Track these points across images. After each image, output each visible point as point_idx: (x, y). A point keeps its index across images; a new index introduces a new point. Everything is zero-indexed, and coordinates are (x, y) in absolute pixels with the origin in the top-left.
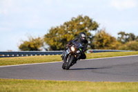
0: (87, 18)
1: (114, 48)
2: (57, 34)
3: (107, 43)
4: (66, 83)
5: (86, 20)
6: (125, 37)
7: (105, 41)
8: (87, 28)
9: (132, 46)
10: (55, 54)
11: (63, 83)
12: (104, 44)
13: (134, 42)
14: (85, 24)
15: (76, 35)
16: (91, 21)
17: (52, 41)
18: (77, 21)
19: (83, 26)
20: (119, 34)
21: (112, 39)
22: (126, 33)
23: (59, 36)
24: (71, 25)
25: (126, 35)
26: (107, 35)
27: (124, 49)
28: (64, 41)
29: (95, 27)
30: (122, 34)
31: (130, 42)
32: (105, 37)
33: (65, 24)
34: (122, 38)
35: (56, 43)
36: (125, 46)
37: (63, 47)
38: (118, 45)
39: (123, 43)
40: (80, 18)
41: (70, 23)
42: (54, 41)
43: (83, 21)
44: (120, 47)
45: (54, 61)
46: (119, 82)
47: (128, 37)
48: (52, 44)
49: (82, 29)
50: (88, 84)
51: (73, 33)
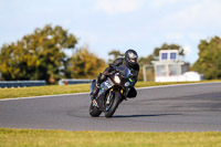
0: (59, 28)
2: (12, 55)
3: (91, 69)
4: (27, 132)
5: (57, 33)
7: (88, 66)
8: (58, 45)
10: (9, 86)
11: (21, 132)
12: (86, 71)
14: (56, 39)
15: (41, 56)
16: (64, 34)
17: (4, 65)
18: (42, 33)
19: (53, 42)
20: (110, 54)
21: (99, 62)
23: (15, 58)
24: (33, 40)
26: (91, 56)
28: (23, 65)
29: (72, 43)
30: (116, 53)
32: (88, 59)
33: (25, 38)
35: (10, 69)
37: (21, 75)
40: (48, 29)
41: (33, 37)
42: (8, 66)
43: (53, 33)
45: (8, 97)
46: (113, 132)
48: (5, 70)
49: (51, 46)
50: (62, 134)
51: (36, 53)
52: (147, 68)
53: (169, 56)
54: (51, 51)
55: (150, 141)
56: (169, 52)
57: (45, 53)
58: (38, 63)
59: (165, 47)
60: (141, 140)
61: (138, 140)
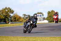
0: (9, 8)
4: (0, 37)
5: (9, 9)
7: (17, 18)
8: (9, 13)
12: (16, 20)
14: (8, 11)
15: (4, 16)
16: (10, 9)
18: (4, 9)
19: (7, 12)
20: (23, 15)
21: (20, 18)
22: (26, 15)
24: (2, 11)
26: (18, 16)
29: (12, 12)
32: (17, 17)
34: (25, 17)
39: (25, 19)
43: (7, 9)
44: (24, 21)
49: (7, 13)
50: (10, 37)
51: (3, 15)
53: (39, 16)
54: (7, 14)
55: (34, 39)
56: (39, 14)
57: (5, 15)
58: (3, 18)
60: (32, 39)
61: (31, 39)
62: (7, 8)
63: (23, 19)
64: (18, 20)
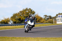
0: (30, 9)
1: (42, 22)
2: (16, 16)
3: (39, 20)
4: (20, 38)
6: (47, 17)
7: (38, 19)
8: (30, 14)
9: (50, 22)
10: (15, 25)
11: (19, 38)
12: (37, 21)
13: (51, 20)
14: (29, 12)
15: (25, 17)
17: (14, 19)
18: (25, 10)
21: (41, 18)
22: (47, 16)
23: (17, 17)
25: (48, 16)
26: (39, 17)
27: (47, 23)
28: (20, 19)
30: (46, 16)
31: (49, 20)
33: (20, 12)
34: (46, 18)
35: (16, 20)
36: (47, 21)
37: (19, 22)
38: (44, 21)
39: (46, 20)
41: (22, 11)
42: (15, 19)
44: (45, 22)
45: (15, 28)
46: (45, 38)
47: (48, 17)
48: (14, 21)
50: (30, 38)
51: (23, 16)
52: (54, 20)
54: (27, 15)
55: (55, 40)
56: (60, 15)
58: (24, 19)
59: (59, 14)
60: (52, 40)
62: (28, 9)
63: (44, 20)
64: (39, 21)
